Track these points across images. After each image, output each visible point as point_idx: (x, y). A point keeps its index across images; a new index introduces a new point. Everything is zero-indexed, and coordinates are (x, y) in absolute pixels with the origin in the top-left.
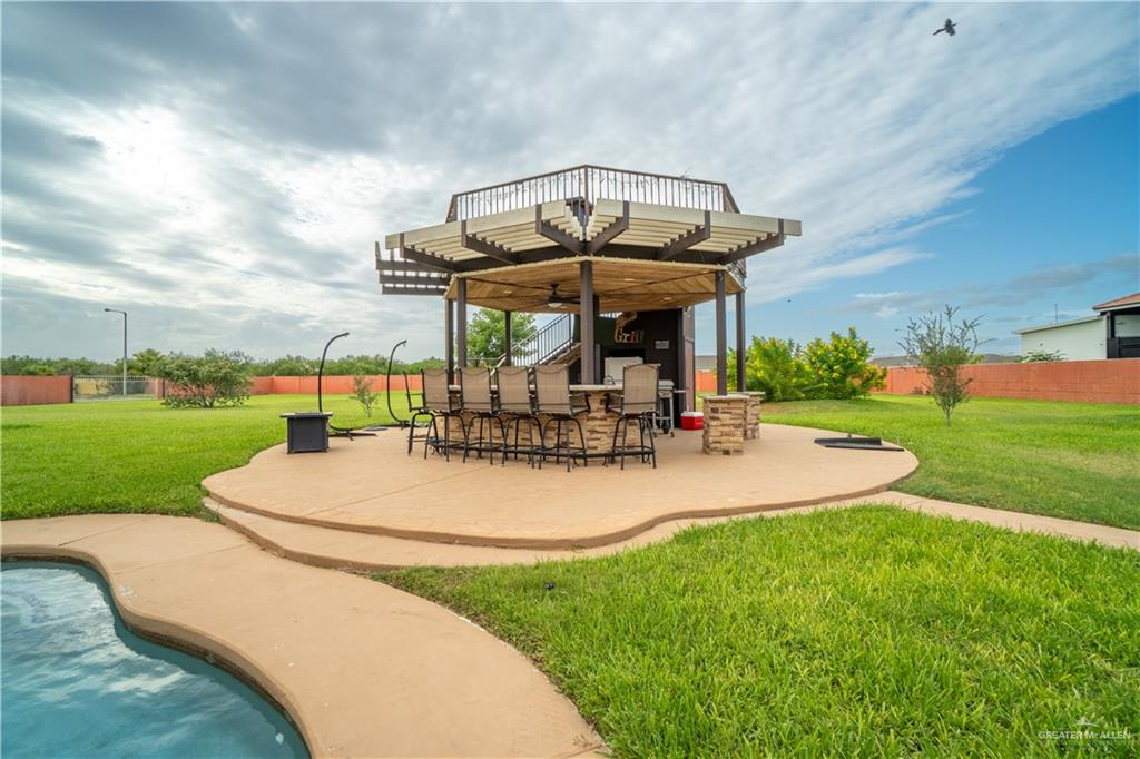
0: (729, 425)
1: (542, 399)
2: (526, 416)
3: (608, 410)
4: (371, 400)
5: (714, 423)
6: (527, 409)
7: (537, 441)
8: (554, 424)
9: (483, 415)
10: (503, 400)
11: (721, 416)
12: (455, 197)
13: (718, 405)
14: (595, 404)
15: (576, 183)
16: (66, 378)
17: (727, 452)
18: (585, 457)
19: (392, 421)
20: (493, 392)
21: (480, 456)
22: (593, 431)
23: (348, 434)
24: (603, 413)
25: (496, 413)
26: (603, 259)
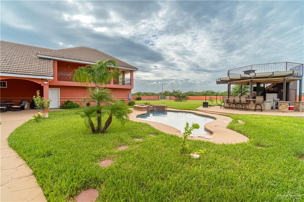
0: (284, 107)
1: (242, 101)
2: (239, 103)
3: (254, 103)
4: (213, 101)
5: (280, 106)
6: (239, 102)
7: (241, 107)
8: (244, 105)
9: (232, 103)
10: (235, 101)
11: (282, 105)
12: (229, 70)
13: (282, 103)
14: (252, 102)
15: (250, 68)
16: (158, 96)
17: (284, 112)
18: (249, 110)
19: (217, 105)
20: (234, 100)
21: (232, 109)
22: (251, 106)
23: (210, 106)
24: (253, 103)
25: (234, 102)
26: (255, 79)
